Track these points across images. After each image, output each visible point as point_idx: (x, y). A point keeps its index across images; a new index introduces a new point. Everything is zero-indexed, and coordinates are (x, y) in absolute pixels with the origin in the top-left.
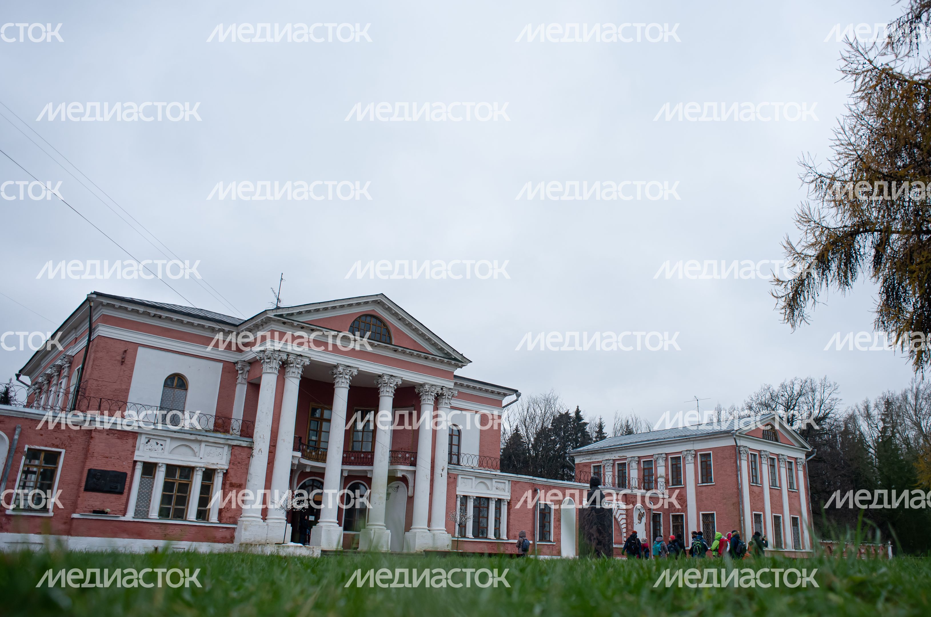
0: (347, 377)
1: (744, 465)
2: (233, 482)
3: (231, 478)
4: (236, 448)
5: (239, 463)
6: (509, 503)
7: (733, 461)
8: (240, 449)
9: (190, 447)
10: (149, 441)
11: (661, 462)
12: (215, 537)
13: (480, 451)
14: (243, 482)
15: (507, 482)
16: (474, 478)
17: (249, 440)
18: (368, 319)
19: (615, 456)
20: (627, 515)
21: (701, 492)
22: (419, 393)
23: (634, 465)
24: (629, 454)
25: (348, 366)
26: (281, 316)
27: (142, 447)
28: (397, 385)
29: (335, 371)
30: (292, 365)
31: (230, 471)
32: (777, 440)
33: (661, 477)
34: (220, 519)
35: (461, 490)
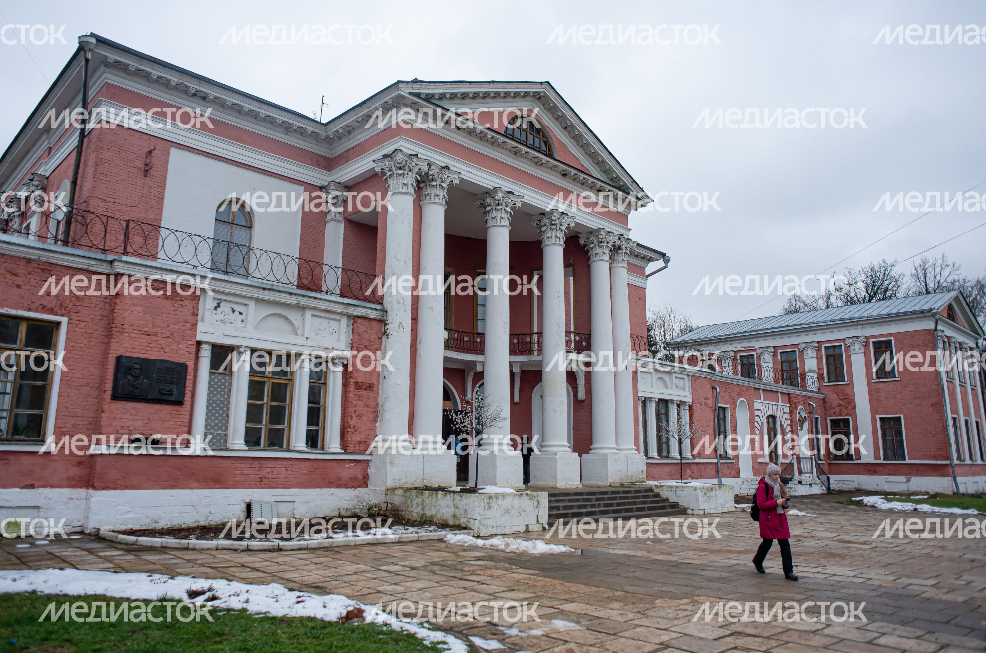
0: (508, 209)
2: (360, 380)
3: (355, 375)
4: (359, 321)
5: (366, 347)
6: (690, 407)
8: (366, 323)
9: (286, 318)
10: (218, 306)
11: (810, 353)
12: (340, 479)
14: (375, 381)
15: (686, 377)
16: (653, 372)
17: (378, 307)
19: (738, 346)
21: (878, 390)
22: (587, 245)
23: (767, 357)
24: (758, 344)
25: (509, 194)
26: (419, 95)
27: (208, 314)
28: (568, 228)
29: (489, 199)
30: (434, 183)
33: (811, 371)
34: (344, 446)
35: (644, 390)
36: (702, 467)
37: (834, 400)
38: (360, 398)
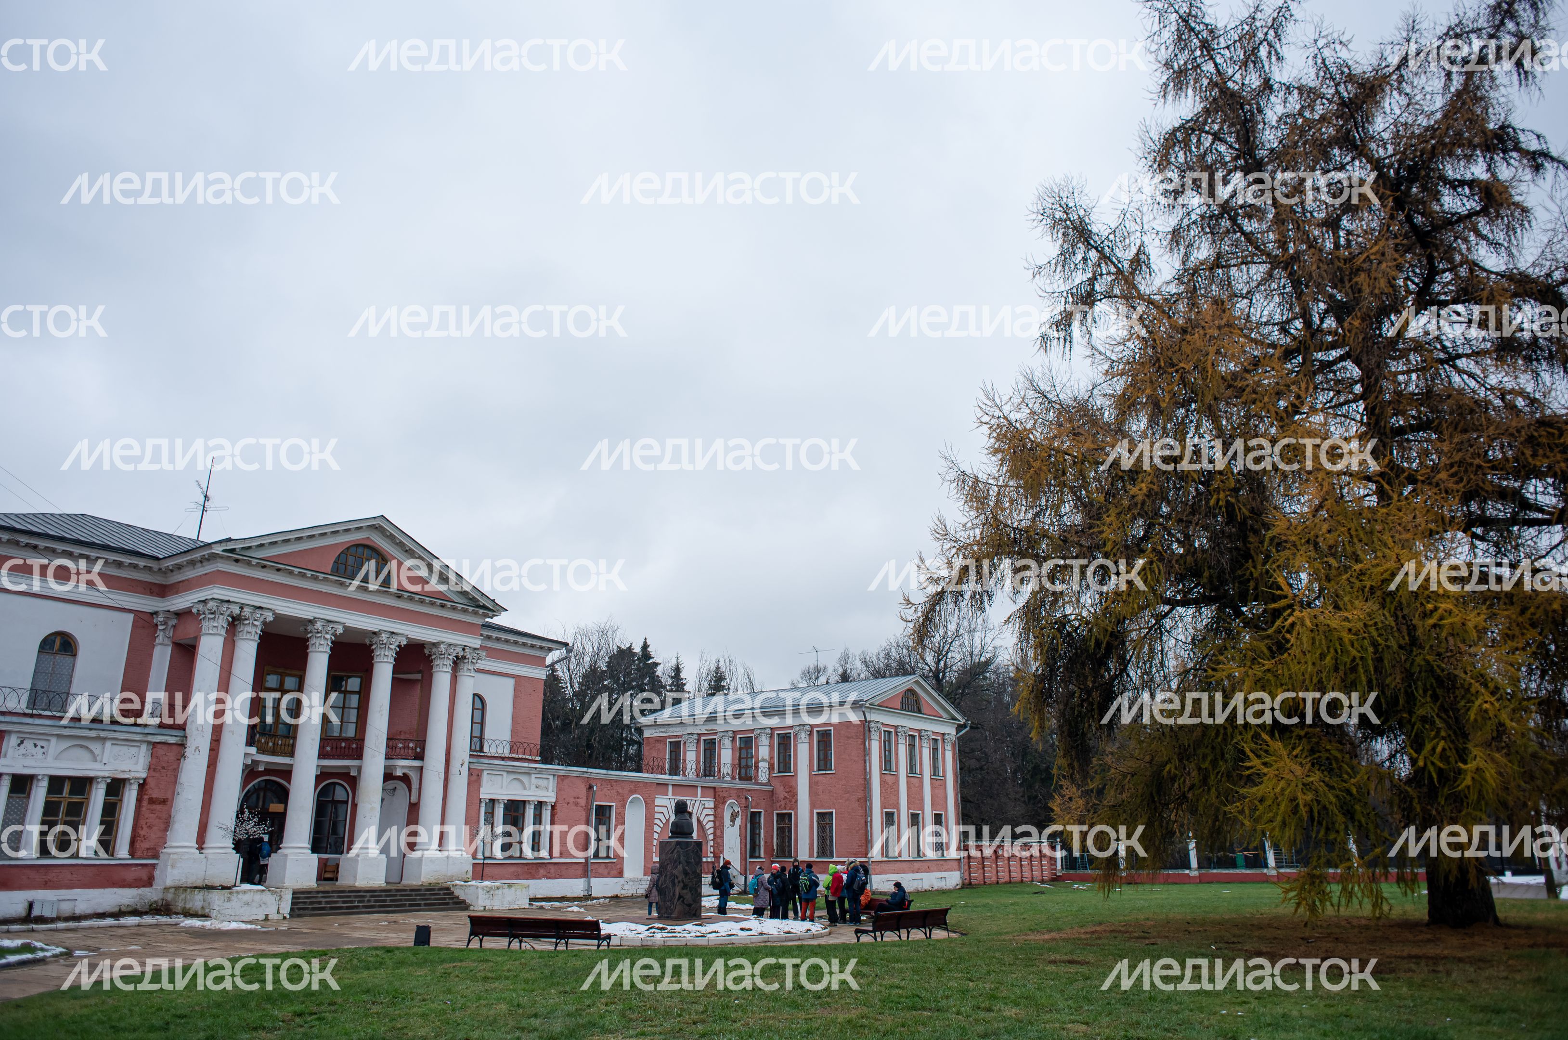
0: (328, 636)
1: (875, 747)
2: (154, 796)
3: (150, 792)
4: (159, 746)
5: (163, 768)
6: (553, 807)
7: (860, 741)
8: (165, 747)
9: (87, 748)
10: (22, 742)
11: (764, 740)
12: (124, 880)
13: (514, 731)
14: (169, 796)
15: (551, 777)
16: (505, 774)
17: (180, 733)
18: (360, 550)
19: (702, 729)
20: (715, 816)
21: (817, 783)
22: (430, 656)
23: (727, 742)
24: (720, 727)
25: (330, 621)
26: (232, 551)
27: (10, 752)
28: (399, 646)
29: (309, 628)
30: (246, 622)
31: (149, 780)
32: (919, 711)
33: (763, 760)
34: (132, 853)
35: (487, 791)
36: (565, 867)
37: (781, 792)
38: (152, 811)
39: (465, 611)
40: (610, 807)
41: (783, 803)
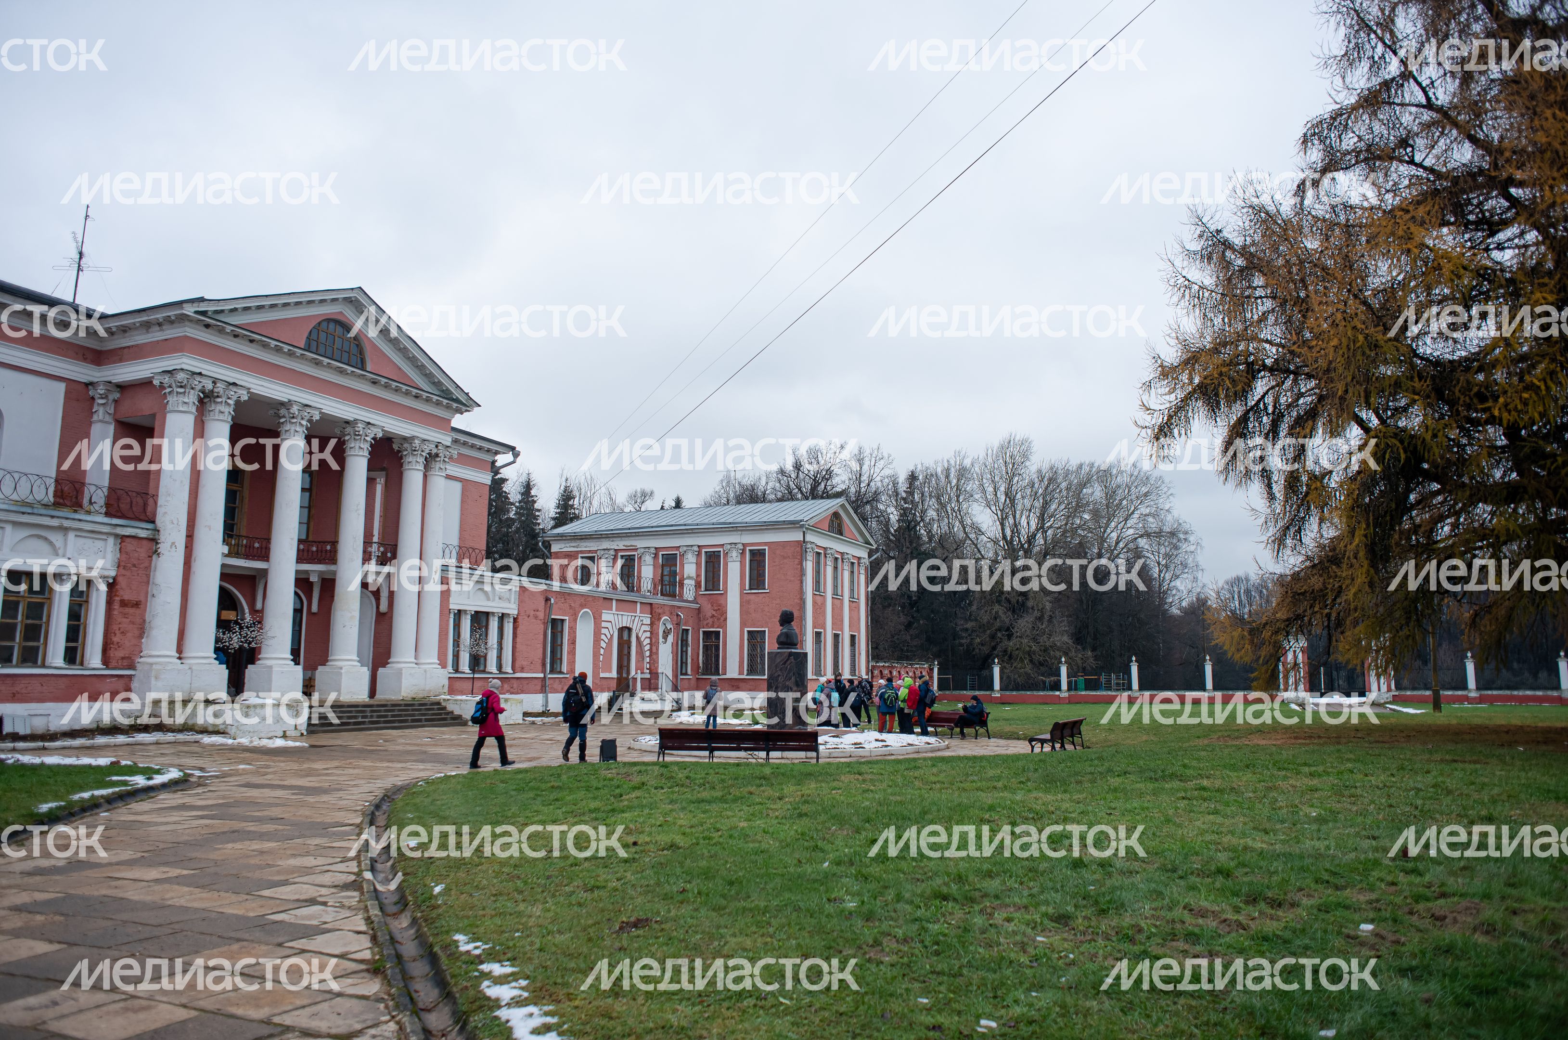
0: (304, 422)
1: (809, 566)
2: (126, 597)
3: (121, 593)
4: (128, 540)
5: (134, 566)
6: (516, 620)
7: (797, 561)
8: (134, 542)
9: (46, 539)
11: (691, 558)
13: (461, 538)
14: (142, 598)
15: (513, 588)
16: (473, 583)
17: (150, 526)
18: (332, 326)
19: (620, 544)
20: (651, 633)
21: (748, 602)
22: (399, 452)
23: (648, 559)
24: (641, 543)
25: (307, 406)
26: (203, 313)
28: (375, 439)
29: (283, 412)
30: (219, 400)
31: (120, 579)
32: (841, 534)
33: (689, 578)
34: (106, 661)
35: (457, 603)
36: (525, 682)
37: (708, 610)
38: (125, 615)
39: (438, 403)
40: (563, 620)
41: (710, 621)
